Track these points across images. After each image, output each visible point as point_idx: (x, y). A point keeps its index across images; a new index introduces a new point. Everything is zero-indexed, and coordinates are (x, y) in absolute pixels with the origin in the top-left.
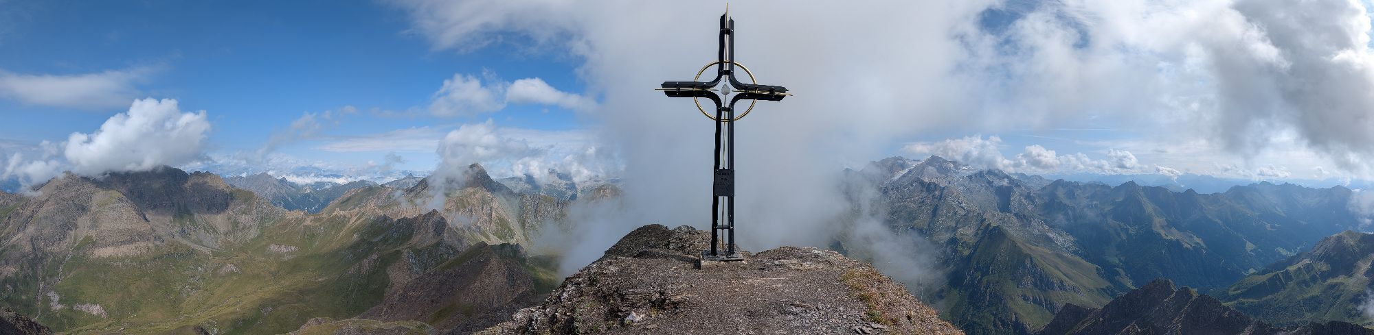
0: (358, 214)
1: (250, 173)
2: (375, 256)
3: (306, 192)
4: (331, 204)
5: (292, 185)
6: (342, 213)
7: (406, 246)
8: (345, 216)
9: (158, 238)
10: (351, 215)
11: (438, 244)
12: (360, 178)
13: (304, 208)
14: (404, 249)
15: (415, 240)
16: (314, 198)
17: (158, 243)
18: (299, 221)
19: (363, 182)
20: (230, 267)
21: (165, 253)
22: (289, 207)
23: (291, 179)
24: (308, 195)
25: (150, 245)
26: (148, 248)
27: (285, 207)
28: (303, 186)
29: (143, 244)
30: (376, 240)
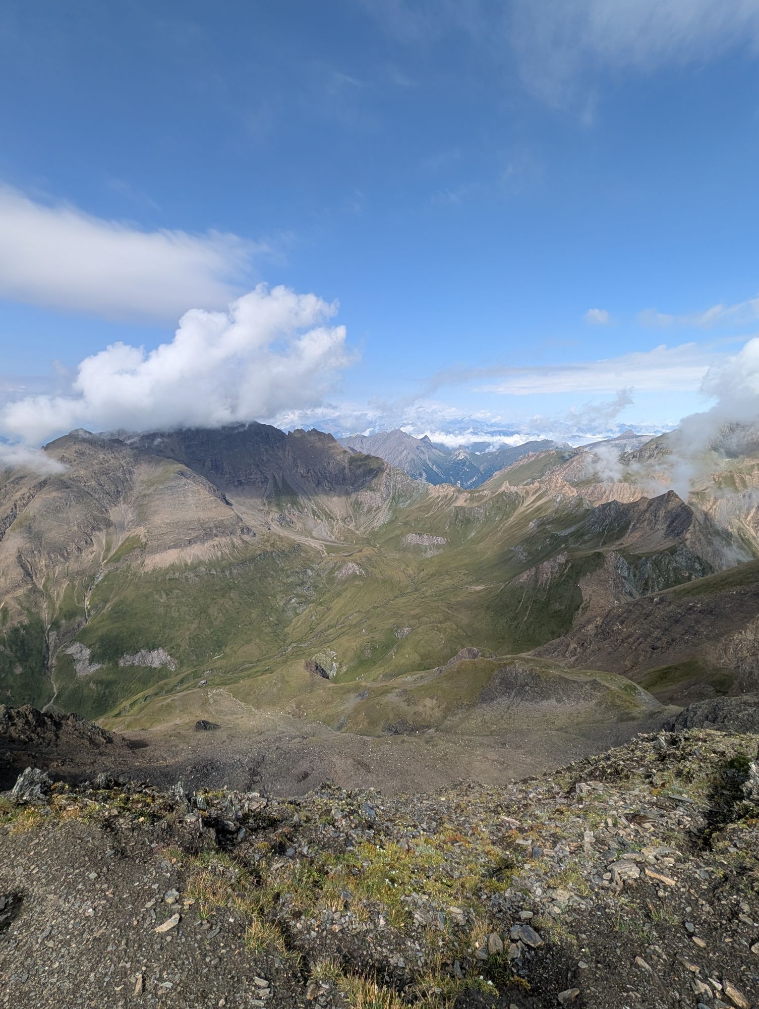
0: (536, 492)
1: (377, 430)
2: (561, 559)
3: (459, 458)
4: (497, 475)
5: (441, 447)
6: (514, 489)
7: (614, 547)
8: (516, 493)
9: (246, 530)
10: (527, 493)
11: (673, 551)
12: (542, 437)
13: (456, 482)
14: (610, 551)
15: (630, 539)
16: (471, 466)
17: (246, 538)
18: (449, 500)
19: (546, 442)
20: (352, 568)
21: (258, 552)
22: (434, 480)
23: (437, 438)
24: (463, 463)
25: (235, 540)
26: (234, 546)
27: (428, 480)
28: (455, 449)
29: (224, 540)
30: (564, 533)
